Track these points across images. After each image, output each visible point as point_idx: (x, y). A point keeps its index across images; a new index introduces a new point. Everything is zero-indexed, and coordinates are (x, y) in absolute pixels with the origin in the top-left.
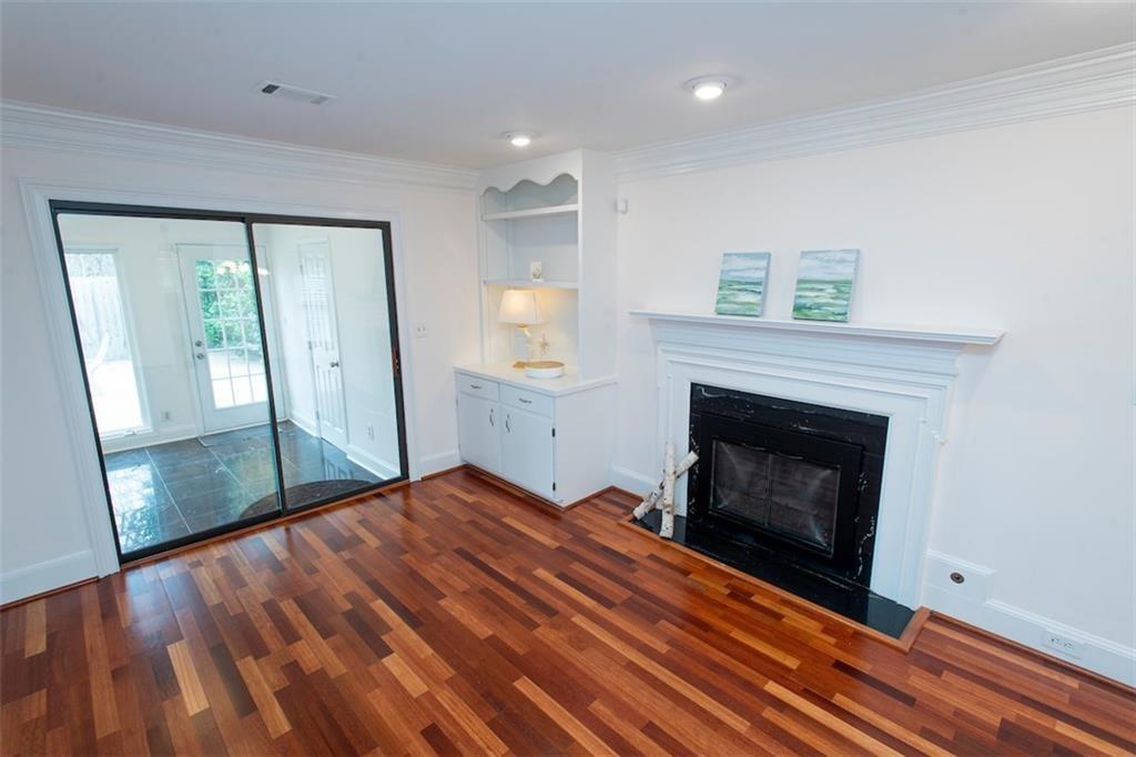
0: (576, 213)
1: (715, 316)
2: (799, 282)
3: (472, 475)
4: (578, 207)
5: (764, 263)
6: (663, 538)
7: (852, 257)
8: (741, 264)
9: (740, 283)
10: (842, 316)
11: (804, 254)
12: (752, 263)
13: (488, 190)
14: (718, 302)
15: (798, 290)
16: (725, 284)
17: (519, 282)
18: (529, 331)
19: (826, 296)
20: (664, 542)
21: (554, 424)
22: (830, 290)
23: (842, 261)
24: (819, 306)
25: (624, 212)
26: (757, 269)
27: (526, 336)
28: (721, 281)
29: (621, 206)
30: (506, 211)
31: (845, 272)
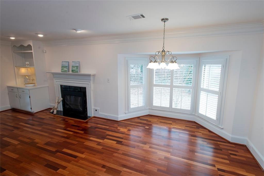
0: (32, 52)
1: (61, 72)
2: (72, 66)
3: (14, 110)
4: (33, 51)
5: (67, 63)
6: (54, 114)
7: (78, 62)
8: (64, 63)
9: (64, 66)
10: (77, 72)
11: (73, 62)
12: (66, 63)
13: (14, 46)
14: (61, 70)
15: (72, 68)
16: (62, 67)
17: (24, 66)
18: (28, 77)
19: (75, 69)
20: (54, 115)
21: (30, 95)
22: (76, 68)
23: (77, 63)
24: (75, 70)
25: (46, 53)
26: (67, 64)
27: (27, 78)
28: (62, 66)
29: (45, 52)
30: (22, 51)
31: (77, 65)
